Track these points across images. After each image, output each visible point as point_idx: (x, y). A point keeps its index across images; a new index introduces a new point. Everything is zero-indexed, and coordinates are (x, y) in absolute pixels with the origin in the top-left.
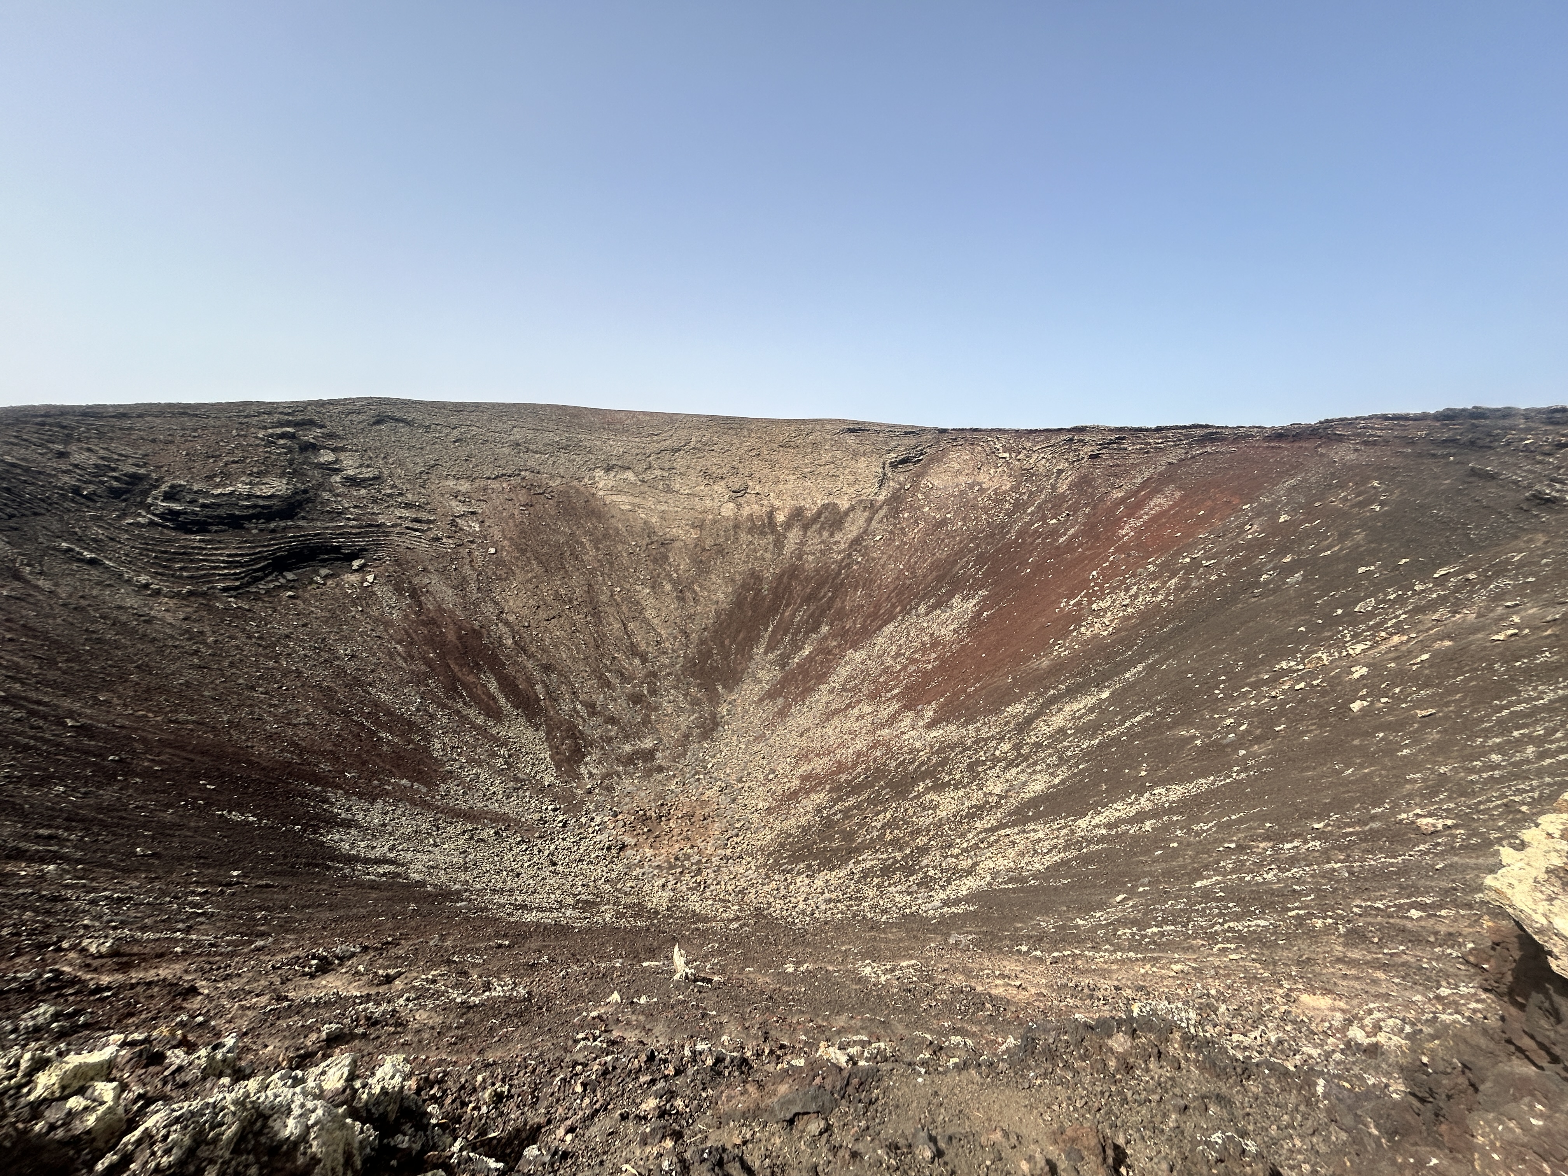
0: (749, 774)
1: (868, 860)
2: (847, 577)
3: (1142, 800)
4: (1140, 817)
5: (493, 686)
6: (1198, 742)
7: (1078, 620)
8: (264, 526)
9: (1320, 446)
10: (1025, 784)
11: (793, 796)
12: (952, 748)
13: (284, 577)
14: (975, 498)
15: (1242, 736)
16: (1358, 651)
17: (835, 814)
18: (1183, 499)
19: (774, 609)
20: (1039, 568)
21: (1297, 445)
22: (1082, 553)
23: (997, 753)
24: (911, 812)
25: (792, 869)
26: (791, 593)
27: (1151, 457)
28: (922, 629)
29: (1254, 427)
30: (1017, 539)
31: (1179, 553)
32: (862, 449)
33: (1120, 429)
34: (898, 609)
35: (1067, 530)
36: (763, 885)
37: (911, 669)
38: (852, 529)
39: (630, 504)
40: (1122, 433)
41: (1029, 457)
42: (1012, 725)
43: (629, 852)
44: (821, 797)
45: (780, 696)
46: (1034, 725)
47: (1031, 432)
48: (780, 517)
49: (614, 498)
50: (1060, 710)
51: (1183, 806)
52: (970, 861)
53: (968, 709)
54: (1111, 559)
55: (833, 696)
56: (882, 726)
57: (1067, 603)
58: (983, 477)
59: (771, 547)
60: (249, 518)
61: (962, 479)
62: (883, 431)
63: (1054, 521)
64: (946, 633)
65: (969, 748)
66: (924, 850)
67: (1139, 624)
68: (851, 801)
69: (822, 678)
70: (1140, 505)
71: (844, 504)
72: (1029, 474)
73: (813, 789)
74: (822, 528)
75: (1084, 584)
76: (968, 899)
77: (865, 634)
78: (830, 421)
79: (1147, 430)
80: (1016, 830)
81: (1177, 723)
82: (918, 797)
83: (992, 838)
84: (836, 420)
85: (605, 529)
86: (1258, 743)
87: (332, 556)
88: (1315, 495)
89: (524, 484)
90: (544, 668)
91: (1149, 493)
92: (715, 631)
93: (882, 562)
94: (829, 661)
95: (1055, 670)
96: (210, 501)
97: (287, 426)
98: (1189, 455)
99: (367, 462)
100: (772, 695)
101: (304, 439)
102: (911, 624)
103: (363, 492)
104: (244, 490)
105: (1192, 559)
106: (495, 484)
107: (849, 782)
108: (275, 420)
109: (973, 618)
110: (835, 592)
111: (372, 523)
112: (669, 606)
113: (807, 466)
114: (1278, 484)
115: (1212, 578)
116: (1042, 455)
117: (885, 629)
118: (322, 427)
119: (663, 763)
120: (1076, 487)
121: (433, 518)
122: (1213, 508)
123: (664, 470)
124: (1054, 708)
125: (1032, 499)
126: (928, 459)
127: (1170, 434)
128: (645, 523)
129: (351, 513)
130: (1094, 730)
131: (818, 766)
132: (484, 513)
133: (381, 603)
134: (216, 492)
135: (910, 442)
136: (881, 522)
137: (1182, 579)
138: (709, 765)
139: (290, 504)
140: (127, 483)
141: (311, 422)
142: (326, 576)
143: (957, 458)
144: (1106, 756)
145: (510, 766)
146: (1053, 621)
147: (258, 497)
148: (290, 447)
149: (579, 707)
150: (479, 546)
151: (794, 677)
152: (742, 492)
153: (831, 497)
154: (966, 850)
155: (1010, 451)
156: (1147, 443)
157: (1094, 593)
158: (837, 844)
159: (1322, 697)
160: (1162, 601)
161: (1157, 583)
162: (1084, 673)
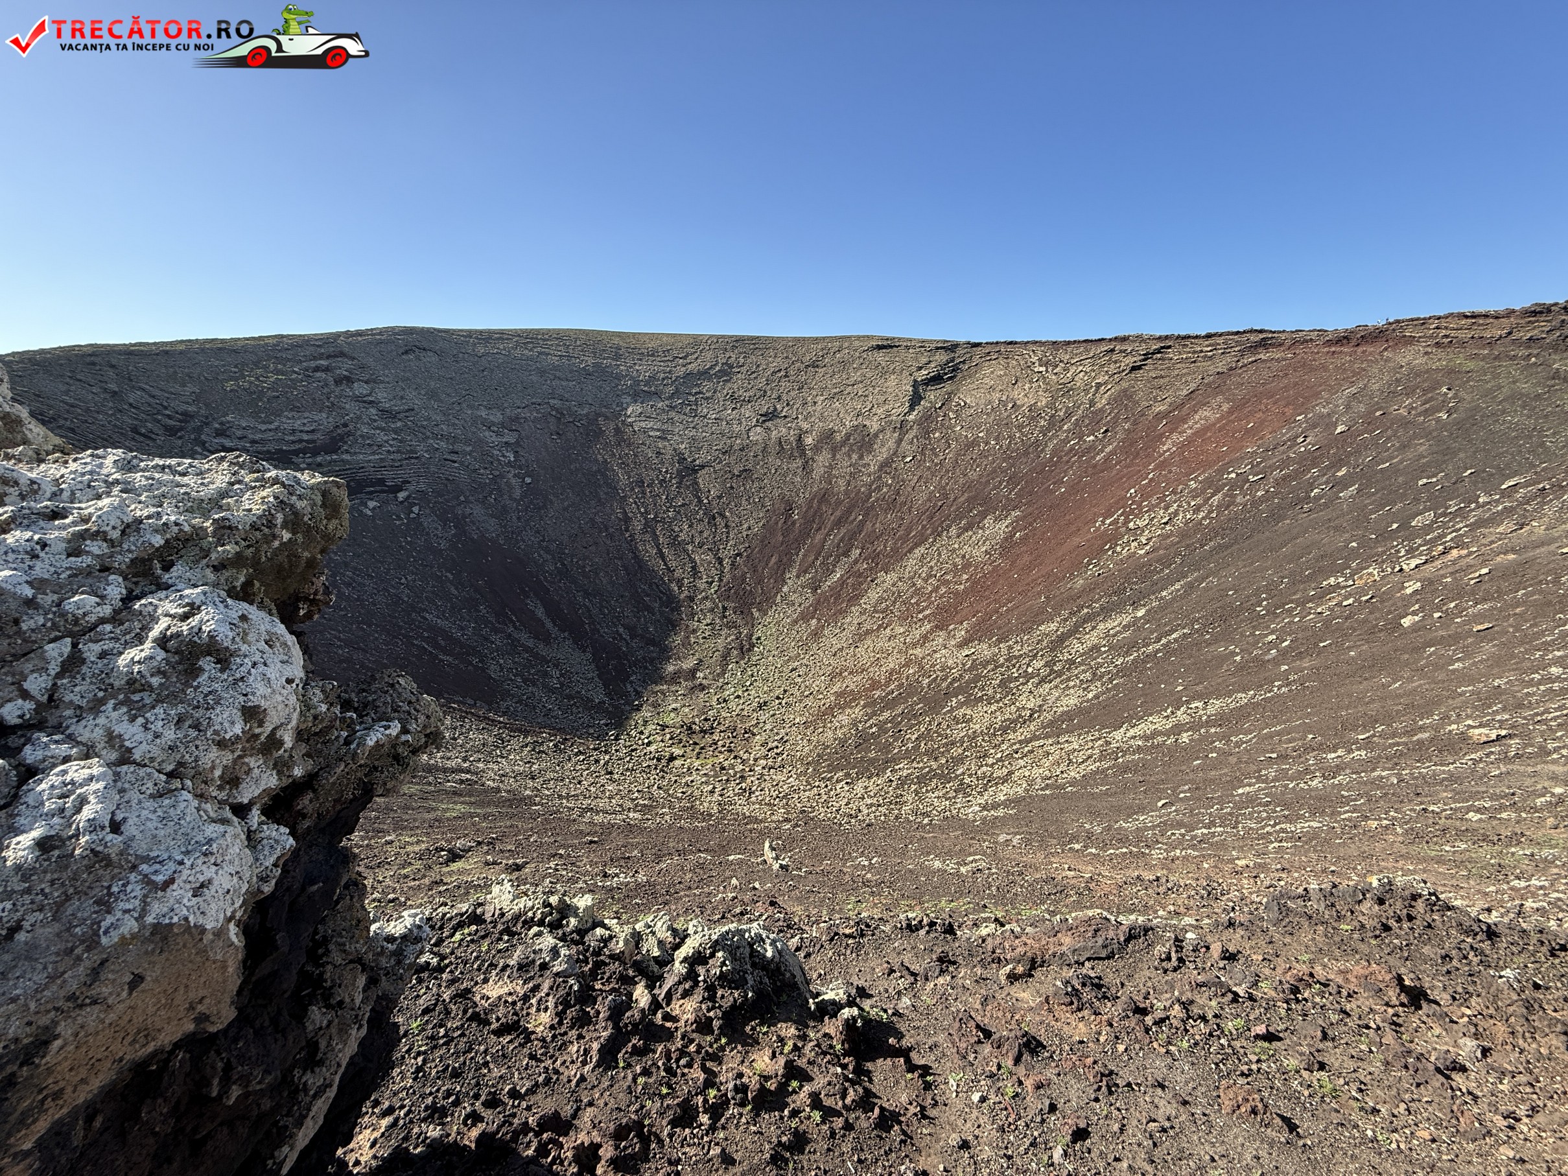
0: (785, 691)
1: (904, 768)
2: (877, 500)
3: (1179, 713)
4: (1178, 729)
5: (540, 612)
6: (1238, 658)
7: (1113, 538)
8: (310, 460)
9: (1386, 349)
10: (1057, 699)
11: (830, 711)
12: (985, 664)
14: (1011, 415)
15: (1283, 653)
16: (1412, 566)
17: (871, 727)
18: (1231, 412)
19: (805, 534)
20: (1074, 488)
21: (1360, 349)
22: (1120, 471)
23: (1030, 670)
24: (944, 725)
25: (832, 777)
26: (821, 516)
27: (1198, 367)
28: (954, 550)
29: (1314, 330)
30: (1051, 459)
31: (1224, 470)
32: (892, 366)
33: (1167, 337)
34: (929, 532)
35: (1104, 447)
36: (804, 791)
37: (943, 590)
38: (882, 451)
39: (658, 430)
40: (1165, 344)
41: (1066, 370)
42: (1045, 644)
43: (677, 763)
44: (857, 712)
45: (813, 618)
46: (1067, 643)
47: (1069, 343)
48: (809, 441)
49: (643, 424)
50: (1094, 628)
51: (1221, 719)
52: (1005, 771)
53: (999, 628)
54: (1151, 476)
55: (864, 617)
56: (914, 645)
57: (1103, 522)
58: (1017, 394)
59: (799, 471)
60: (296, 453)
61: (996, 396)
62: (914, 347)
63: (1092, 438)
64: (978, 554)
65: (1002, 666)
66: (960, 760)
67: (1178, 543)
68: (887, 714)
69: (854, 599)
70: (1184, 420)
71: (874, 425)
72: (1067, 390)
73: (847, 705)
74: (852, 451)
75: (1121, 502)
76: (1006, 804)
77: (898, 556)
78: (858, 338)
79: (1197, 337)
80: (1050, 741)
81: (1216, 640)
82: (951, 711)
83: (1026, 749)
84: (864, 337)
85: (636, 456)
86: (1301, 659)
87: (378, 488)
88: (1377, 403)
89: (554, 413)
90: (587, 594)
91: (1194, 406)
92: (748, 557)
93: (912, 483)
94: (861, 584)
95: (1089, 590)
96: (258, 437)
97: (321, 359)
98: (1240, 364)
99: (401, 394)
100: (805, 617)
101: (338, 372)
102: (942, 546)
103: (399, 424)
104: (288, 425)
105: (1238, 475)
106: (526, 414)
107: (882, 699)
108: (308, 353)
109: (1006, 539)
110: (866, 515)
111: (412, 455)
112: (701, 532)
113: (835, 386)
114: (1337, 392)
115: (1259, 494)
116: (1081, 368)
117: (916, 551)
118: (353, 359)
119: (704, 682)
120: (1115, 401)
121: (468, 449)
122: (1264, 420)
123: (690, 394)
124: (1088, 627)
125: (1069, 415)
126: (960, 375)
127: (1220, 340)
128: (675, 450)
129: (391, 446)
130: (1131, 646)
131: (852, 683)
132: (517, 443)
133: (428, 534)
134: (263, 427)
135: (942, 357)
136: (912, 443)
137: (1226, 495)
138: (748, 684)
139: (333, 438)
140: (180, 421)
141: (342, 354)
142: (374, 508)
143: (991, 373)
144: (1141, 672)
145: (562, 685)
146: (1088, 541)
147: (301, 431)
148: (325, 380)
149: (621, 630)
150: (515, 476)
151: (827, 599)
152: (770, 416)
153: (860, 418)
154: (1000, 760)
155: (1046, 365)
156: (1195, 352)
157: (1132, 512)
158: (872, 755)
159: (1371, 613)
160: (1203, 518)
161: (1199, 500)
162: (1120, 591)
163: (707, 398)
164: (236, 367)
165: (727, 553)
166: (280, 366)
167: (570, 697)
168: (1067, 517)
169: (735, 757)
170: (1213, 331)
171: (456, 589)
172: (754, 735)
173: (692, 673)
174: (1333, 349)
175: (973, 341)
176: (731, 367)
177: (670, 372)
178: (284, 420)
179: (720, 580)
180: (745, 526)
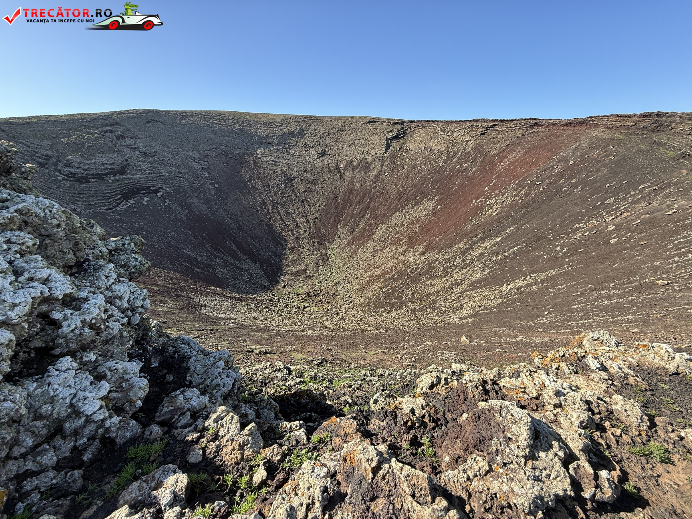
0: (346, 277)
1: (411, 306)
2: (375, 192)
3: (528, 279)
4: (529, 285)
5: (233, 247)
6: (546, 257)
7: (481, 209)
8: (113, 178)
9: (586, 129)
10: (471, 275)
11: (368, 284)
12: (434, 262)
13: (129, 202)
14: (429, 154)
15: (565, 254)
16: (610, 219)
17: (389, 290)
18: (525, 154)
19: (344, 208)
20: (461, 187)
21: (576, 128)
22: (480, 179)
23: (455, 264)
24: (423, 287)
26: (351, 200)
27: (509, 134)
28: (411, 214)
29: (556, 119)
30: (450, 173)
31: (525, 179)
32: (376, 131)
33: (495, 120)
34: (399, 206)
35: (472, 169)
37: (409, 231)
38: (375, 170)
39: (273, 161)
40: (495, 123)
41: (453, 134)
42: (459, 253)
43: (308, 309)
44: (381, 284)
45: (353, 245)
46: (469, 252)
47: (453, 122)
48: (341, 165)
49: (265, 158)
50: (479, 246)
51: (546, 280)
52: (459, 304)
53: (437, 247)
54: (494, 182)
55: (375, 244)
56: (400, 255)
57: (476, 201)
58: (432, 144)
59: (339, 179)
60: (106, 174)
61: (423, 145)
62: (385, 122)
63: (466, 165)
64: (422, 215)
65: (442, 262)
66: (436, 301)
67: (509, 210)
68: (394, 284)
69: (370, 236)
70: (505, 157)
71: (370, 159)
72: (453, 143)
73: (375, 281)
74: (361, 170)
75: (482, 193)
77: (386, 218)
78: (360, 117)
79: (508, 121)
80: (474, 292)
81: (534, 250)
82: (424, 281)
83: (464, 295)
84: (362, 117)
85: (264, 173)
86: (573, 256)
87: (147, 191)
88: (585, 152)
89: (223, 153)
90: (252, 238)
91: (509, 151)
92: (320, 219)
93: (390, 185)
94: (372, 229)
95: (474, 230)
96: (86, 167)
97: (107, 126)
98: (527, 133)
99: (149, 144)
100: (349, 245)
101: (117, 133)
102: (406, 212)
103: (151, 159)
104: (100, 161)
105: (531, 181)
106: (210, 153)
107: (391, 278)
108: (100, 123)
109: (434, 209)
110: (371, 199)
111: (160, 175)
112: (298, 208)
113: (351, 140)
114: (568, 147)
115: (541, 189)
116: (459, 133)
117: (395, 215)
118: (123, 126)
119: (310, 274)
120: (475, 148)
121: (186, 171)
122: (539, 158)
123: (286, 144)
124: (477, 246)
125: (455, 154)
126: (406, 135)
127: (518, 122)
128: (281, 170)
129: (150, 170)
130: (497, 253)
131: (375, 272)
132: (208, 168)
133: (175, 213)
134: (88, 162)
135: (398, 127)
136: (387, 166)
137: (527, 190)
138: (329, 274)
139: (122, 167)
140: (45, 159)
141: (117, 124)
142: (147, 201)
143: (420, 135)
144: (505, 263)
145: (250, 279)
146: (470, 209)
147: (107, 164)
148: (112, 138)
149: (270, 253)
150: (210, 184)
151: (358, 237)
152: (323, 154)
153: (364, 155)
154: (454, 300)
155: (444, 131)
156: (507, 127)
157: (488, 197)
158: (394, 301)
159: (597, 238)
160: (519, 200)
161: (516, 192)
162: (487, 231)
163: (294, 146)
164: (66, 130)
165: (311, 217)
166: (88, 130)
167: (255, 284)
168: (460, 199)
169: (332, 305)
170: (515, 118)
171: (194, 238)
172: (337, 295)
173: (304, 271)
174: (565, 128)
175: (411, 120)
176: (303, 131)
177: (275, 133)
178: (97, 158)
179: (310, 230)
180: (318, 205)
